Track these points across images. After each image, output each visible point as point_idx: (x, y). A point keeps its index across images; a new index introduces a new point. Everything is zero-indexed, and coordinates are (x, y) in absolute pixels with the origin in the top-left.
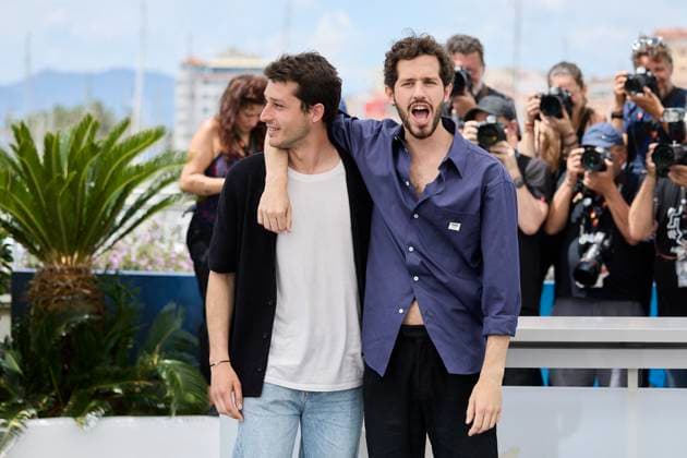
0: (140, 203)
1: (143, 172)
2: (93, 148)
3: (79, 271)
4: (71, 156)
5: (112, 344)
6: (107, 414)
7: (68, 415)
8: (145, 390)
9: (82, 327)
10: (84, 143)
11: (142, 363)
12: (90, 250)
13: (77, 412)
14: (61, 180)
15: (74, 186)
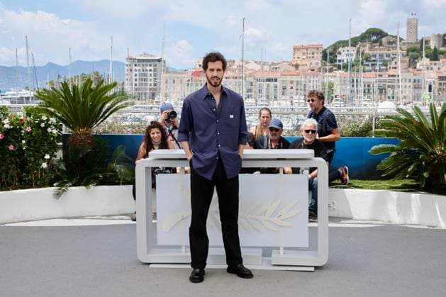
0: (108, 110)
1: (109, 99)
2: (91, 90)
3: (86, 134)
4: (83, 93)
5: (98, 160)
6: (97, 185)
7: (83, 185)
8: (111, 176)
9: (88, 153)
10: (88, 89)
11: (110, 166)
12: (91, 127)
13: (86, 184)
14: (79, 102)
15: (84, 104)
